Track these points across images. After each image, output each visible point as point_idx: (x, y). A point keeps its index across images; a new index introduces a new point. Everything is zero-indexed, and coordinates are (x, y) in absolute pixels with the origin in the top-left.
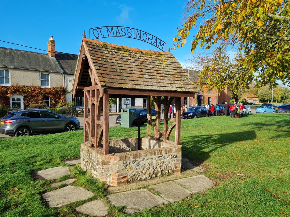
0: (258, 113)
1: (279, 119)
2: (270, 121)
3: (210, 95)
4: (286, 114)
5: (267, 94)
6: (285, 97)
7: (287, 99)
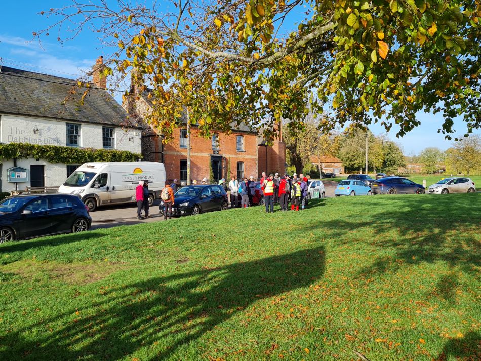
0: (339, 196)
1: (380, 210)
2: (361, 216)
3: (240, 158)
4: (392, 196)
5: (358, 156)
6: (390, 161)
7: (394, 164)
